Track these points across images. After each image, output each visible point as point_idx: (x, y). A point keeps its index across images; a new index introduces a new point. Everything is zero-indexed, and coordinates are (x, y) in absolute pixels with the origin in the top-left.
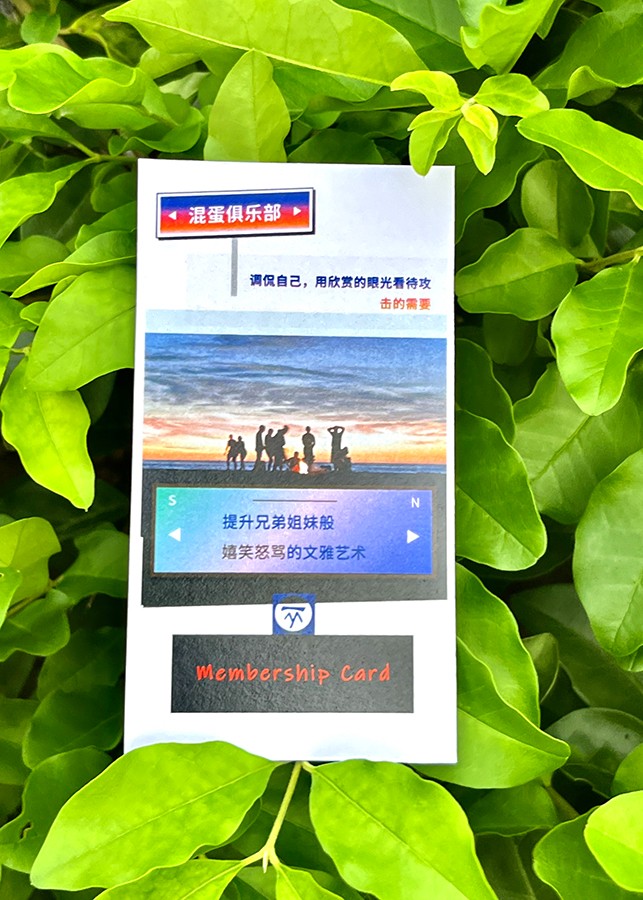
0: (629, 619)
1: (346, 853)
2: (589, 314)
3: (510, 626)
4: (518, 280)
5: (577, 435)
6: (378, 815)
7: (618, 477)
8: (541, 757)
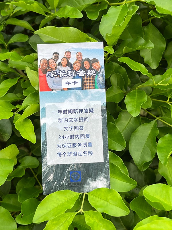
0: (141, 159)
1: (98, 207)
2: (131, 98)
3: (121, 161)
4: (113, 96)
5: (127, 126)
6: (102, 198)
7: (136, 131)
8: (131, 185)
